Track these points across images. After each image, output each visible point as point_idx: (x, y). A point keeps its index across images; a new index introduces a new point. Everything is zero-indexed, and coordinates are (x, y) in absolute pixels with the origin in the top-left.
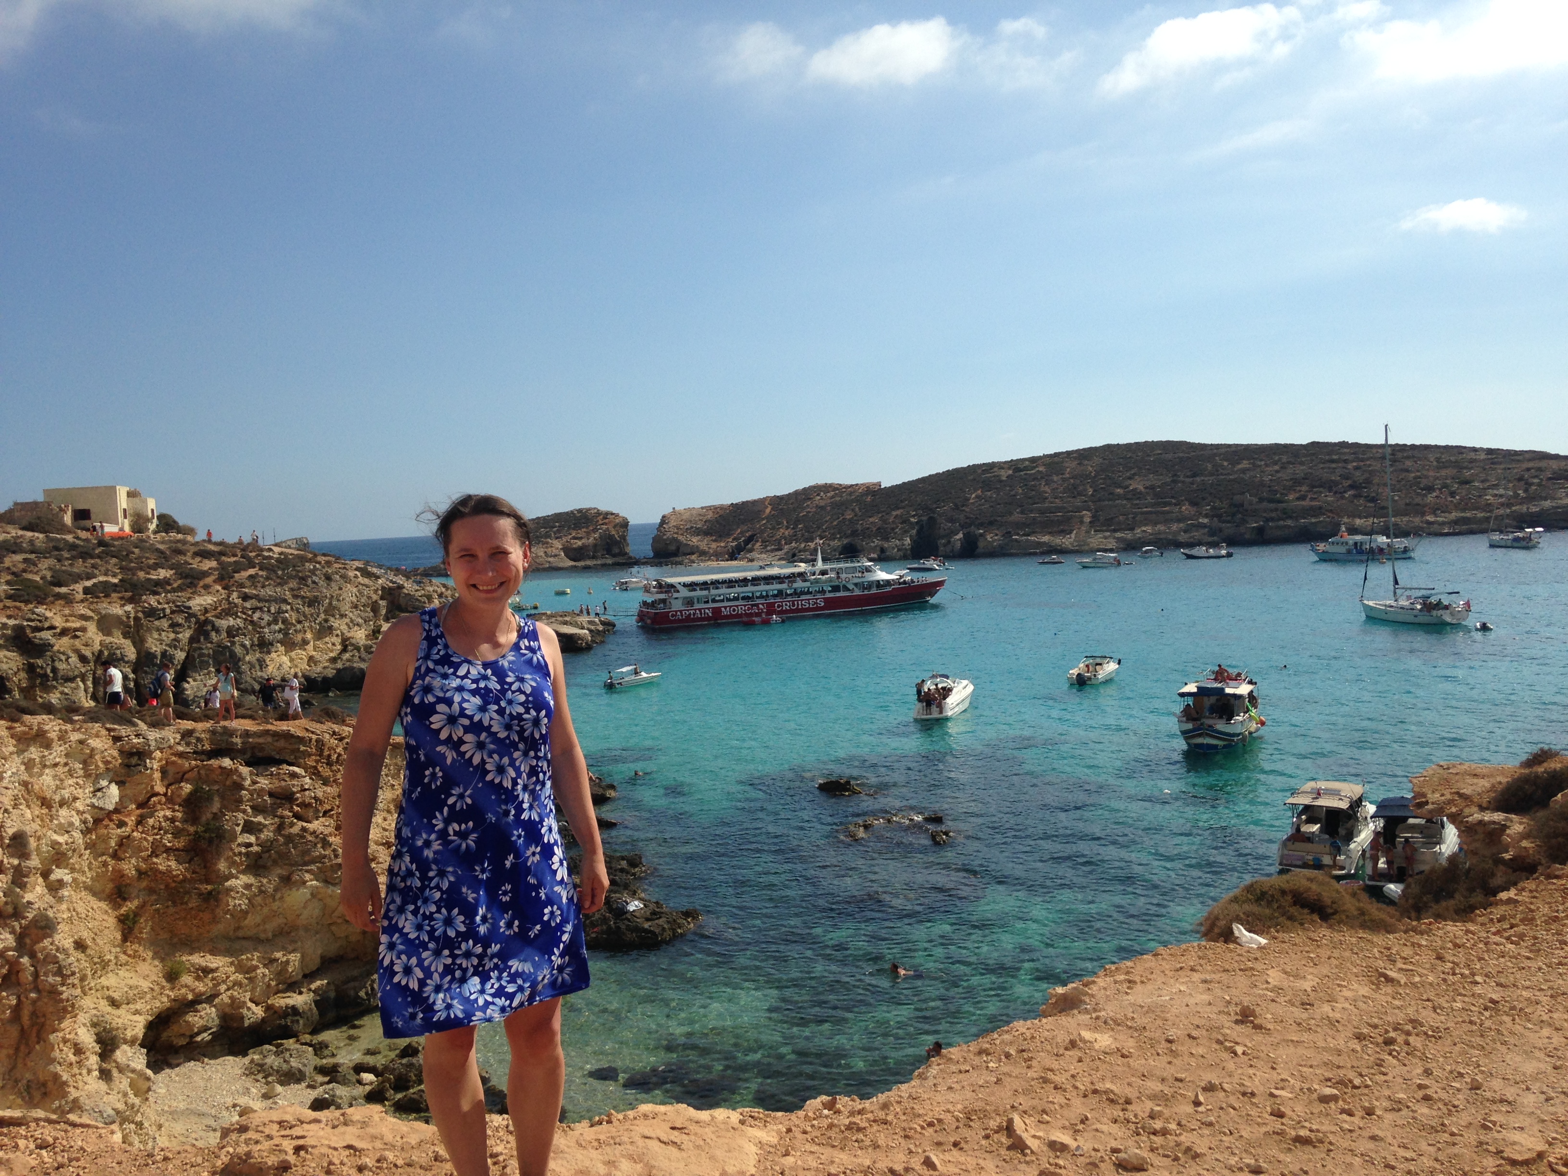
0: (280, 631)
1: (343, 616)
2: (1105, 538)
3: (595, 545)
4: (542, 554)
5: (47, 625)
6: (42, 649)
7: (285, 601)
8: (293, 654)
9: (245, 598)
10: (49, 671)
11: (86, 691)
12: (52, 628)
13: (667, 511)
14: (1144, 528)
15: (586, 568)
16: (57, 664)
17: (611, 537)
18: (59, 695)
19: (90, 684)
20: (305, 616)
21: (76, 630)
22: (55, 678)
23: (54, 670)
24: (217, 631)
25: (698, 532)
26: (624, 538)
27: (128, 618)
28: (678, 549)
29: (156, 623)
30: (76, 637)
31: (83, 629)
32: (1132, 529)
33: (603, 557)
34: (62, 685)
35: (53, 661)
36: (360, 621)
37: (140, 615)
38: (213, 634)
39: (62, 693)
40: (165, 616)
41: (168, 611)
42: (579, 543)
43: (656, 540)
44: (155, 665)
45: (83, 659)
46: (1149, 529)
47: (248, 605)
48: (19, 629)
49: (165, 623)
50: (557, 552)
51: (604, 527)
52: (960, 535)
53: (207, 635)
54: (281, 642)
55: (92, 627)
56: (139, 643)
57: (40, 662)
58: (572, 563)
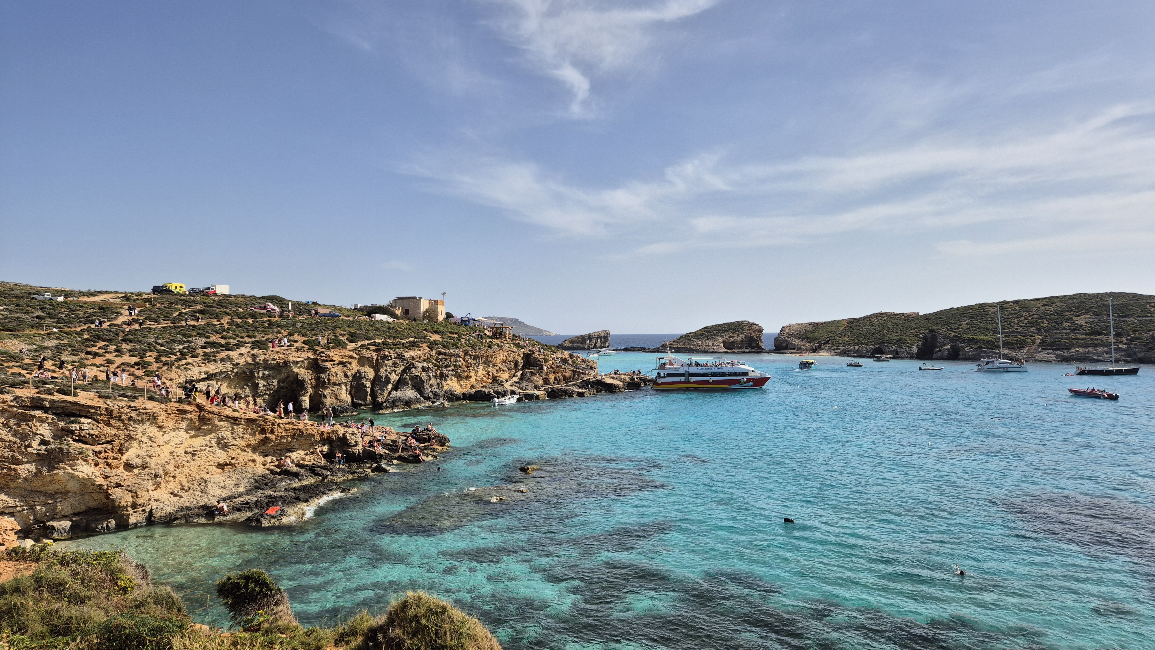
0: (453, 370)
1: (494, 365)
2: (1048, 354)
3: (742, 341)
4: (711, 344)
5: (329, 359)
6: (324, 370)
7: (459, 356)
8: (462, 382)
9: (439, 353)
10: (326, 380)
11: (346, 390)
12: (332, 360)
13: (786, 324)
14: (1077, 349)
15: (734, 353)
16: (330, 377)
17: (752, 337)
18: (330, 391)
19: (348, 387)
20: (471, 364)
21: (346, 362)
22: (329, 383)
23: (329, 380)
24: (416, 368)
25: (799, 337)
26: (760, 338)
27: (373, 359)
28: (787, 345)
29: (386, 362)
30: (346, 366)
31: (350, 363)
32: (1069, 349)
33: (746, 348)
34: (333, 387)
35: (329, 375)
36: (505, 369)
37: (379, 358)
38: (413, 369)
39: (332, 390)
40: (391, 359)
41: (393, 357)
42: (732, 339)
43: (776, 339)
44: (382, 381)
45: (346, 376)
46: (1081, 350)
47: (440, 357)
48: (316, 360)
49: (390, 363)
50: (719, 344)
51: (748, 331)
52: (949, 346)
53: (410, 369)
54: (455, 376)
55: (355, 362)
56: (377, 371)
57: (323, 375)
58: (726, 350)
